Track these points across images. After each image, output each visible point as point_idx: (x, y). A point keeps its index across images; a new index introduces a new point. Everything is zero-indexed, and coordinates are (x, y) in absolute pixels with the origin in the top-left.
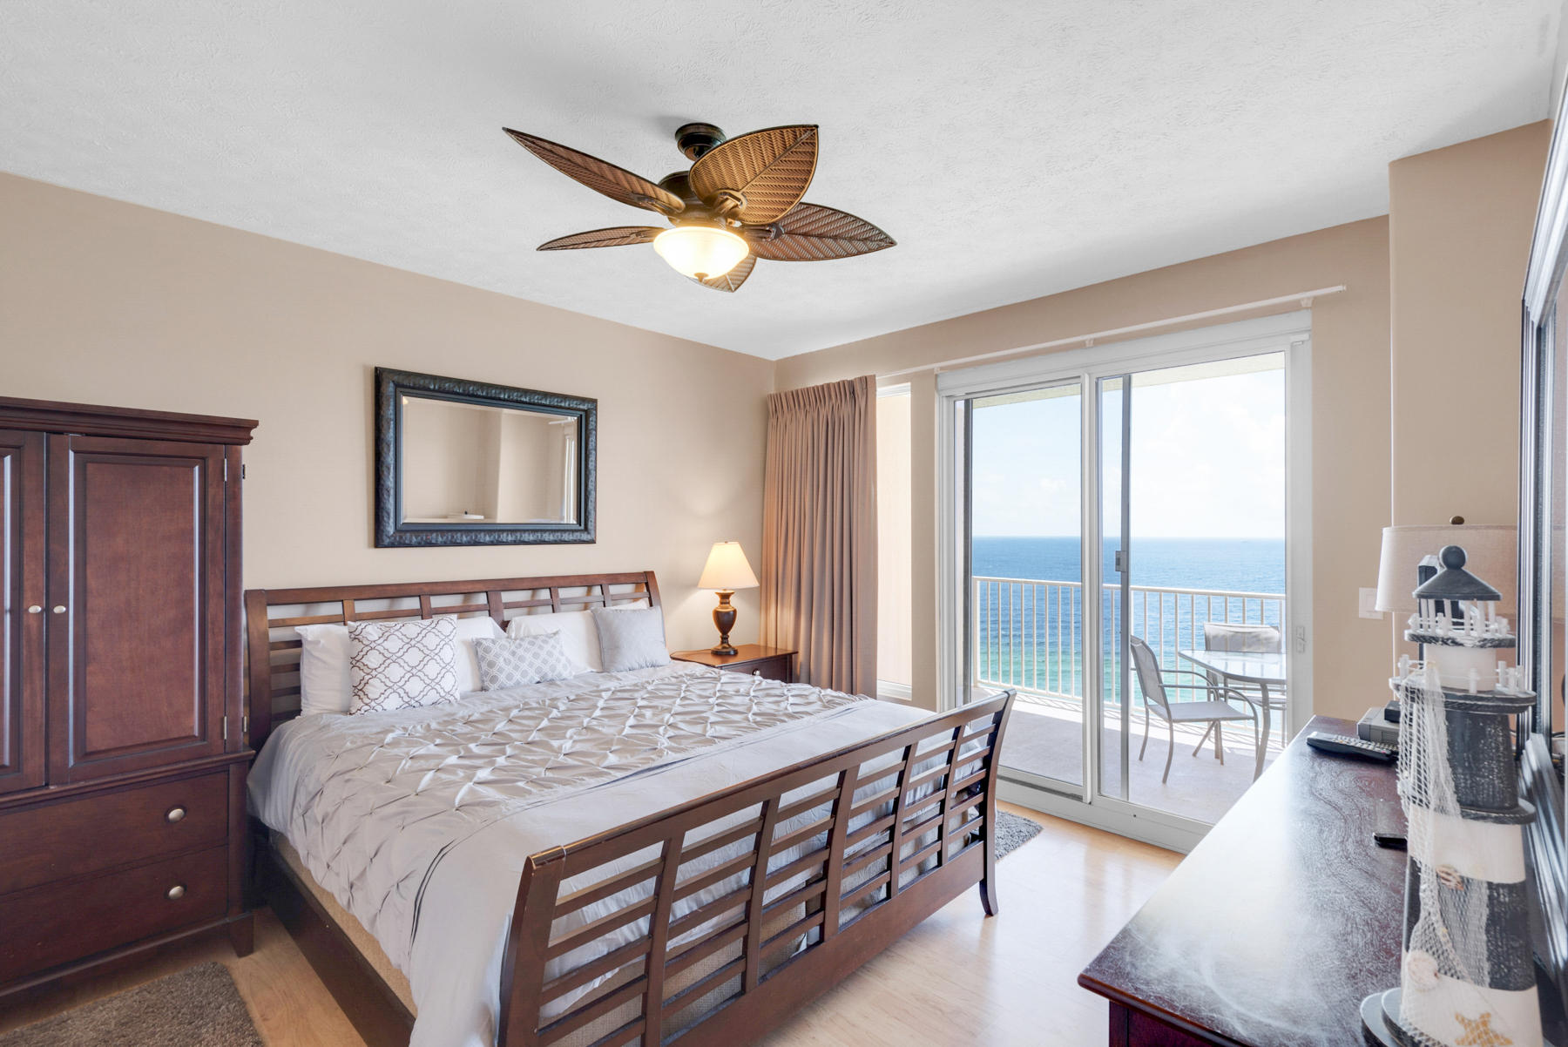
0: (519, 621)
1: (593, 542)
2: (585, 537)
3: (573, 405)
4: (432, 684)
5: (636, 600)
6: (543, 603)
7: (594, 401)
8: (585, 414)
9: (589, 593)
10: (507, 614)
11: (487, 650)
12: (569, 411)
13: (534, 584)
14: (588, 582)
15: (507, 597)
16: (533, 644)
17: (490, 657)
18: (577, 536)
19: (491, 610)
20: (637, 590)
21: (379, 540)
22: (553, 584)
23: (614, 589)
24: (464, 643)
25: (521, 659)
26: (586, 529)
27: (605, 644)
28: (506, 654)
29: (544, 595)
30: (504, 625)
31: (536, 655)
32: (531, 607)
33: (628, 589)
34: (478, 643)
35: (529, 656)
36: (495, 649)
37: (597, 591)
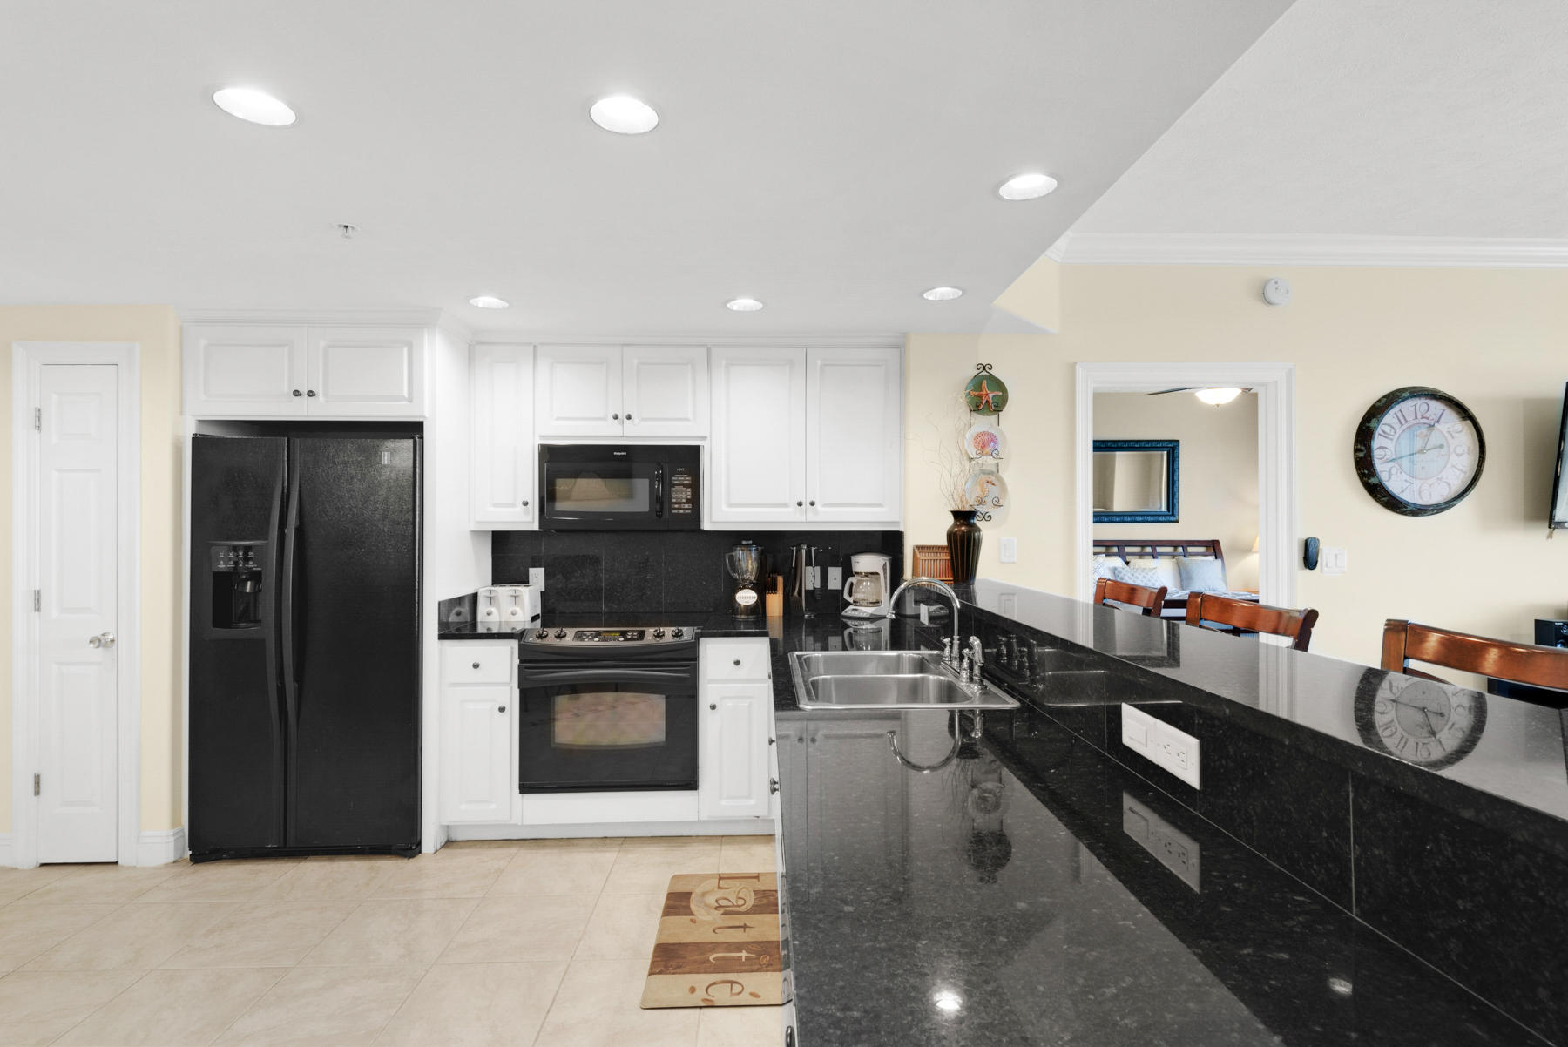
0: (1134, 561)
1: (1177, 521)
2: (1172, 519)
3: (1165, 445)
5: (1207, 555)
6: (1148, 554)
7: (1178, 442)
8: (1171, 449)
9: (1175, 550)
10: (1128, 558)
11: (1120, 572)
12: (1162, 449)
13: (1143, 544)
14: (1175, 544)
15: (1128, 550)
16: (1142, 571)
17: (1121, 575)
18: (1167, 518)
19: (1121, 554)
20: (1207, 550)
22: (1154, 544)
23: (1191, 549)
24: (1109, 568)
26: (1173, 514)
27: (1184, 575)
28: (1129, 575)
29: (1149, 550)
30: (1127, 563)
31: (1144, 577)
32: (1141, 555)
33: (1202, 550)
34: (1115, 569)
35: (1141, 577)
36: (1123, 572)
37: (1180, 550)
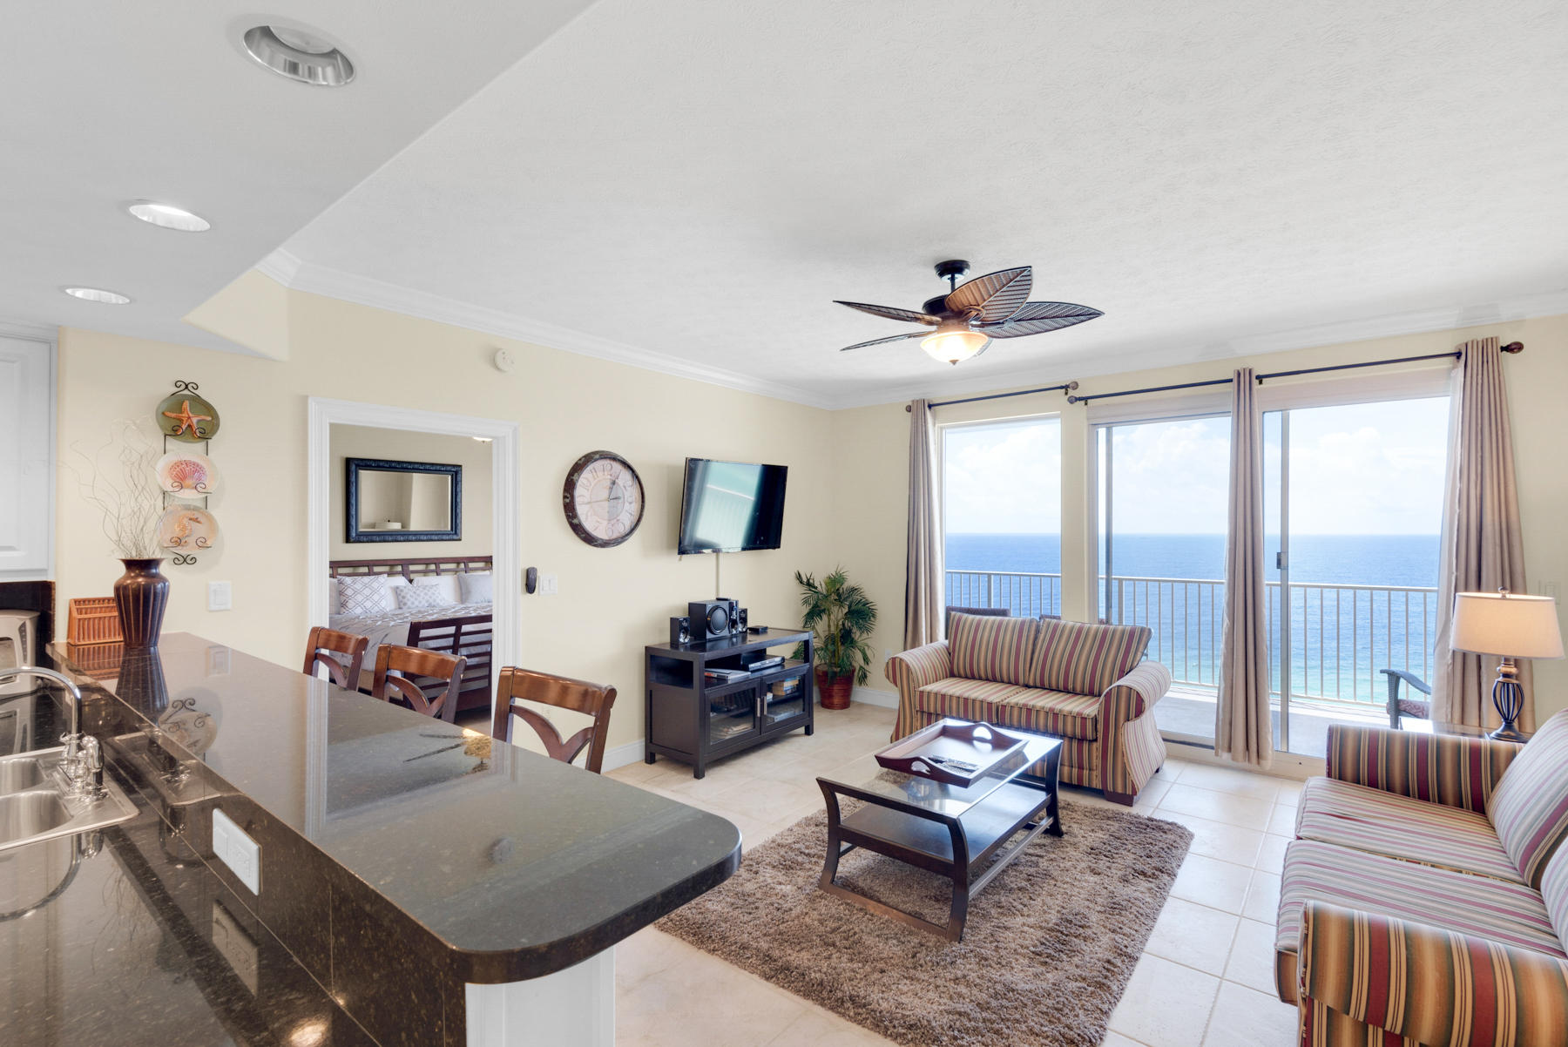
0: (418, 579)
1: (460, 540)
2: (455, 537)
3: (449, 468)
4: (376, 603)
5: (485, 570)
6: (432, 571)
7: (461, 466)
8: (455, 472)
9: (458, 566)
10: (412, 576)
11: (402, 591)
12: (446, 472)
13: (427, 562)
14: (457, 561)
15: (412, 568)
16: (424, 589)
17: (402, 594)
18: (450, 537)
19: (404, 573)
20: (486, 565)
21: (348, 540)
22: (437, 561)
23: (471, 565)
24: (391, 588)
25: (419, 595)
26: (456, 533)
27: (464, 590)
28: (411, 593)
29: (433, 567)
30: (411, 581)
31: (426, 594)
32: (425, 573)
33: (481, 565)
34: (397, 588)
35: (422, 594)
36: (406, 591)
37: (462, 566)
